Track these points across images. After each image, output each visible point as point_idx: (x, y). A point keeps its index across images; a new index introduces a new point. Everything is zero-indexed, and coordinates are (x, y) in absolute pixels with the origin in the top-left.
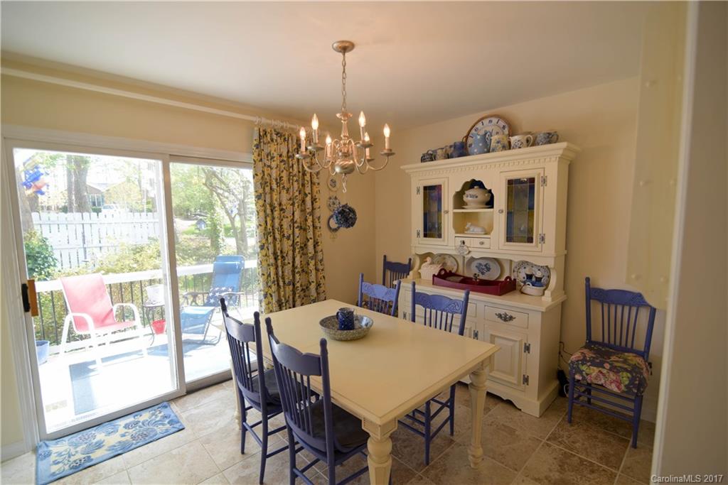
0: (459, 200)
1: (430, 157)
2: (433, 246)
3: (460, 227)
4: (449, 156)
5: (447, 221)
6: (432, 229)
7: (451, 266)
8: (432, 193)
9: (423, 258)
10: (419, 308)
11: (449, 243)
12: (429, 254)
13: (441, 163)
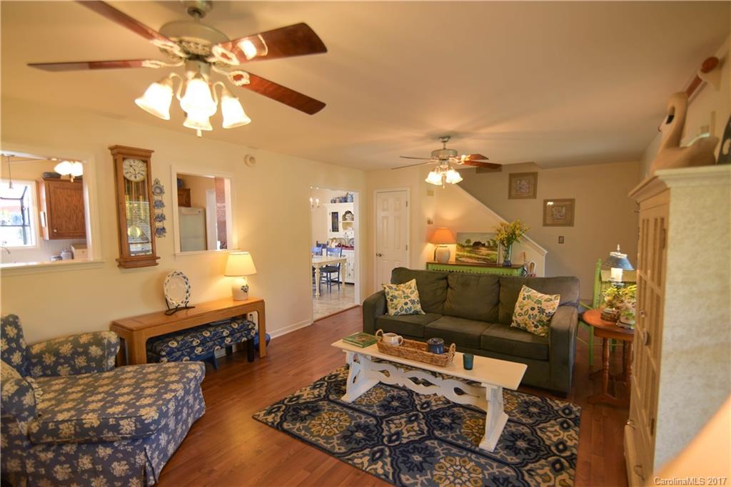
0: (344, 218)
1: (334, 201)
2: (335, 235)
3: (345, 228)
4: (341, 202)
5: (340, 226)
6: (335, 229)
7: (343, 243)
8: (335, 215)
9: (332, 240)
10: (329, 253)
11: (341, 234)
12: (335, 238)
13: (338, 204)
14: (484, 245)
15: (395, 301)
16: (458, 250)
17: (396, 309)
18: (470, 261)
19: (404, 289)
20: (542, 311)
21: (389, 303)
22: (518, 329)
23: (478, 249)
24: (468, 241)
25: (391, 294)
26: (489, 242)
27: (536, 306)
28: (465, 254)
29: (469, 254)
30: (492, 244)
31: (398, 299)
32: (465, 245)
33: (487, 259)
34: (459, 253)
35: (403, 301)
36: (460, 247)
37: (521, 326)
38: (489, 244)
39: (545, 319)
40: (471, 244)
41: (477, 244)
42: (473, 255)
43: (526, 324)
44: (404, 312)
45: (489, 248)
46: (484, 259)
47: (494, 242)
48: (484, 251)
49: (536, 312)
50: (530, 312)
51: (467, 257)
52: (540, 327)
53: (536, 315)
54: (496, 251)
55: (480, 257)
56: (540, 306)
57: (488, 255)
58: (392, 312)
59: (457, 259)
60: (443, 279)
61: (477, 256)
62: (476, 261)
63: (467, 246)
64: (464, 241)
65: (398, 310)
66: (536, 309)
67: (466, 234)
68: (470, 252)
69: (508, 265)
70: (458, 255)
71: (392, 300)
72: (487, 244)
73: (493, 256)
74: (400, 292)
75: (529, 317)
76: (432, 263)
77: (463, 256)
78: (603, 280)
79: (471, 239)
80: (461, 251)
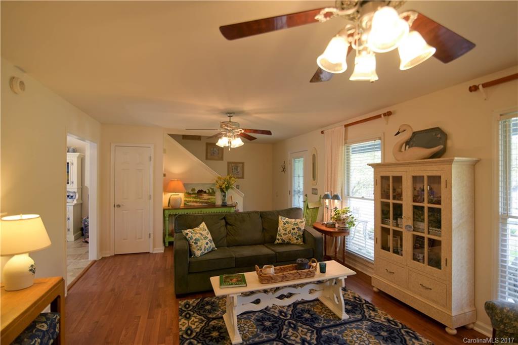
14: (205, 192)
15: (199, 244)
16: (185, 197)
17: (201, 250)
18: (196, 204)
19: (201, 232)
20: (299, 229)
21: (194, 246)
22: (283, 244)
23: (201, 195)
24: (193, 190)
25: (194, 238)
26: (209, 190)
27: (295, 227)
28: (192, 199)
29: (195, 200)
30: (211, 191)
31: (201, 241)
32: (191, 192)
33: (209, 202)
34: (186, 199)
35: (204, 242)
36: (186, 195)
37: (286, 241)
38: (209, 191)
39: (301, 233)
40: (196, 192)
41: (200, 192)
42: (198, 200)
43: (290, 240)
44: (206, 252)
45: (210, 194)
46: (206, 203)
47: (213, 189)
48: (205, 196)
49: (296, 230)
50: (292, 231)
51: (193, 202)
52: (300, 239)
53: (296, 233)
54: (214, 196)
55: (203, 201)
56: (297, 226)
57: (209, 199)
58: (198, 253)
59: (185, 204)
60: (222, 219)
61: (201, 200)
62: (200, 204)
63: (192, 194)
64: (190, 190)
65: (203, 250)
66: (296, 228)
67: (191, 184)
68: (195, 198)
69: (224, 205)
70: (186, 201)
71: (196, 243)
72: (207, 192)
73: (212, 200)
74: (199, 235)
75: (292, 234)
76: (167, 209)
77: (190, 201)
78: (310, 207)
79: (196, 188)
80: (188, 198)
